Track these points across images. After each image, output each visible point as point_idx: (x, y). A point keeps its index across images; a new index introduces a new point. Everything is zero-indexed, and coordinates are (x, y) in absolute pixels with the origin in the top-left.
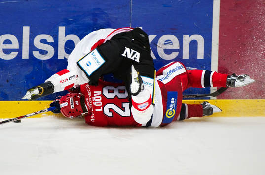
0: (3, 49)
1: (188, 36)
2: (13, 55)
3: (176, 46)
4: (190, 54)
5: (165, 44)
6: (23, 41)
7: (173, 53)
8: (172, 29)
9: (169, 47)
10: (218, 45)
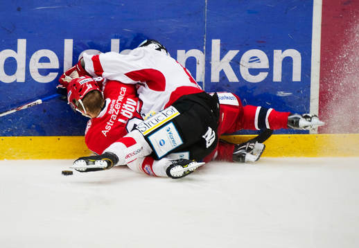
0: (39, 69)
1: (281, 51)
2: (51, 76)
3: (264, 64)
4: (282, 75)
5: (250, 62)
6: (65, 59)
7: (261, 73)
8: (258, 42)
9: (255, 66)
10: (319, 64)
